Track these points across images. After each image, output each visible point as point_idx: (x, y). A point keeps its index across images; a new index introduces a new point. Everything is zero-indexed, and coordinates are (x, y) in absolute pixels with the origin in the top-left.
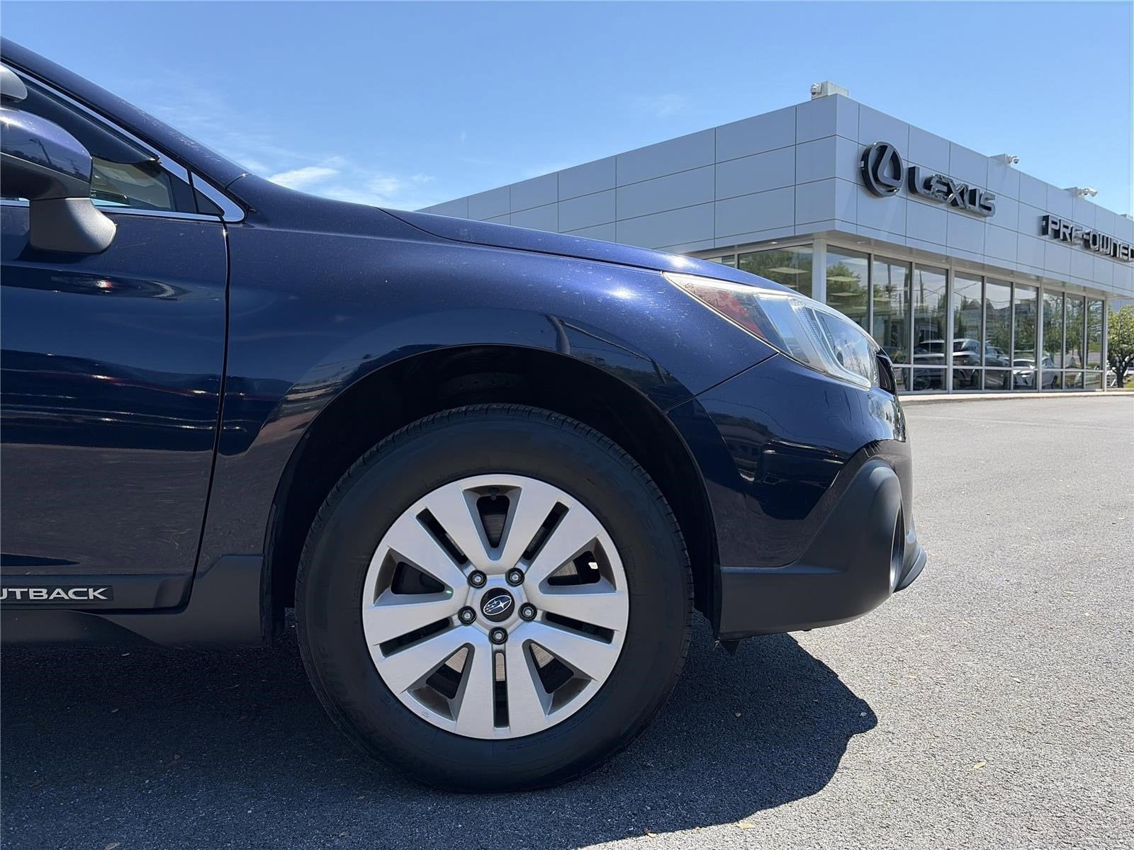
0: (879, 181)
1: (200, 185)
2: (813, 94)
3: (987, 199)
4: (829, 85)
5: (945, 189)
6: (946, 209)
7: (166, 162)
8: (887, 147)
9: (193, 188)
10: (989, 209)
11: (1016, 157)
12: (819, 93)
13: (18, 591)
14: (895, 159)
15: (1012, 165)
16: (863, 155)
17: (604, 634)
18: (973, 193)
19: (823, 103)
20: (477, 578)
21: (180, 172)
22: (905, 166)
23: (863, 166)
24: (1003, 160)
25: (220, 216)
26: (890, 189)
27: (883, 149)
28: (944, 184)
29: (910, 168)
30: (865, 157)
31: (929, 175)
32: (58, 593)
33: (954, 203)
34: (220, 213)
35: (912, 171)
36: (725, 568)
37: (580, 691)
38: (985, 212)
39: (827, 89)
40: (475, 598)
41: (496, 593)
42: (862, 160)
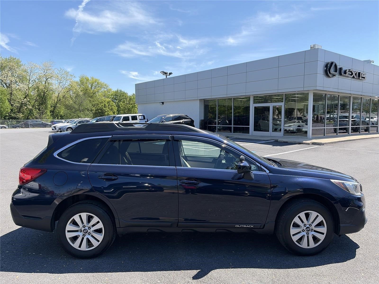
0: (331, 73)
1: (262, 167)
2: (311, 48)
3: (363, 75)
4: (316, 45)
5: (351, 73)
6: (351, 79)
7: (257, 164)
8: (333, 63)
9: (261, 168)
10: (364, 78)
11: (373, 61)
12: (313, 48)
13: (242, 226)
14: (336, 66)
15: (372, 63)
16: (326, 65)
17: (323, 234)
18: (359, 73)
19: (314, 50)
20: (305, 225)
21: (259, 165)
22: (338, 67)
23: (326, 69)
24: (369, 62)
25: (266, 172)
26: (334, 75)
27: (332, 63)
28: (351, 72)
29: (340, 68)
30: (326, 66)
31: (346, 69)
32: (247, 226)
33: (354, 77)
34: (266, 171)
35: (341, 69)
36: (341, 225)
37: (319, 242)
38: (363, 79)
39: (315, 46)
40: (305, 228)
41: (308, 227)
42: (325, 67)
